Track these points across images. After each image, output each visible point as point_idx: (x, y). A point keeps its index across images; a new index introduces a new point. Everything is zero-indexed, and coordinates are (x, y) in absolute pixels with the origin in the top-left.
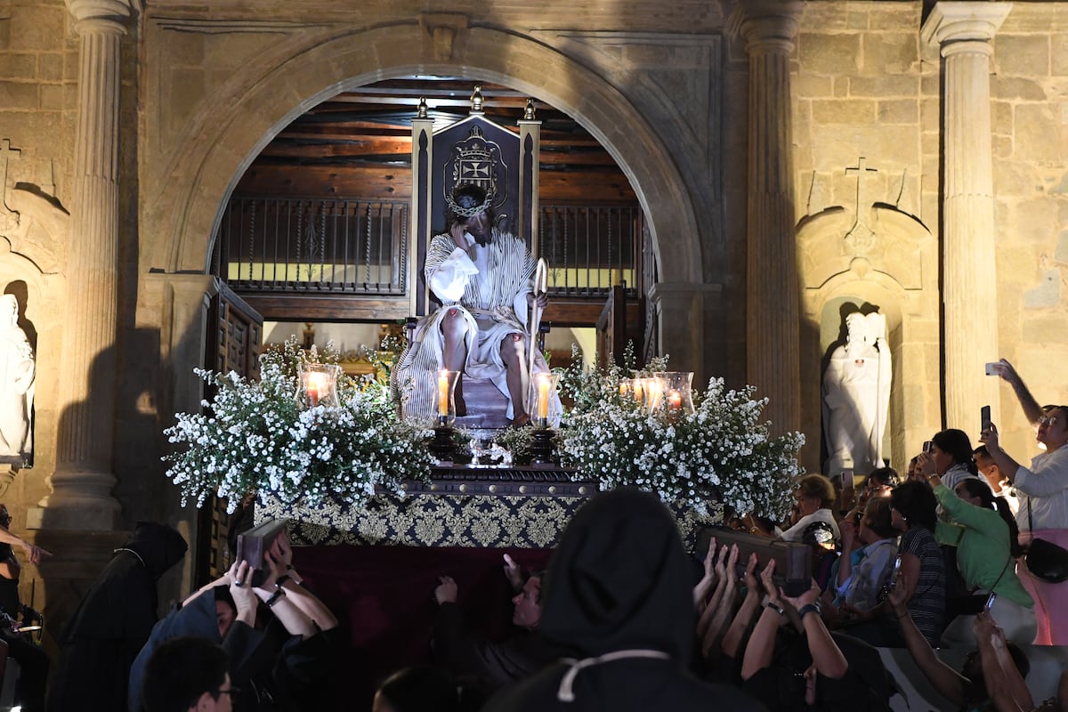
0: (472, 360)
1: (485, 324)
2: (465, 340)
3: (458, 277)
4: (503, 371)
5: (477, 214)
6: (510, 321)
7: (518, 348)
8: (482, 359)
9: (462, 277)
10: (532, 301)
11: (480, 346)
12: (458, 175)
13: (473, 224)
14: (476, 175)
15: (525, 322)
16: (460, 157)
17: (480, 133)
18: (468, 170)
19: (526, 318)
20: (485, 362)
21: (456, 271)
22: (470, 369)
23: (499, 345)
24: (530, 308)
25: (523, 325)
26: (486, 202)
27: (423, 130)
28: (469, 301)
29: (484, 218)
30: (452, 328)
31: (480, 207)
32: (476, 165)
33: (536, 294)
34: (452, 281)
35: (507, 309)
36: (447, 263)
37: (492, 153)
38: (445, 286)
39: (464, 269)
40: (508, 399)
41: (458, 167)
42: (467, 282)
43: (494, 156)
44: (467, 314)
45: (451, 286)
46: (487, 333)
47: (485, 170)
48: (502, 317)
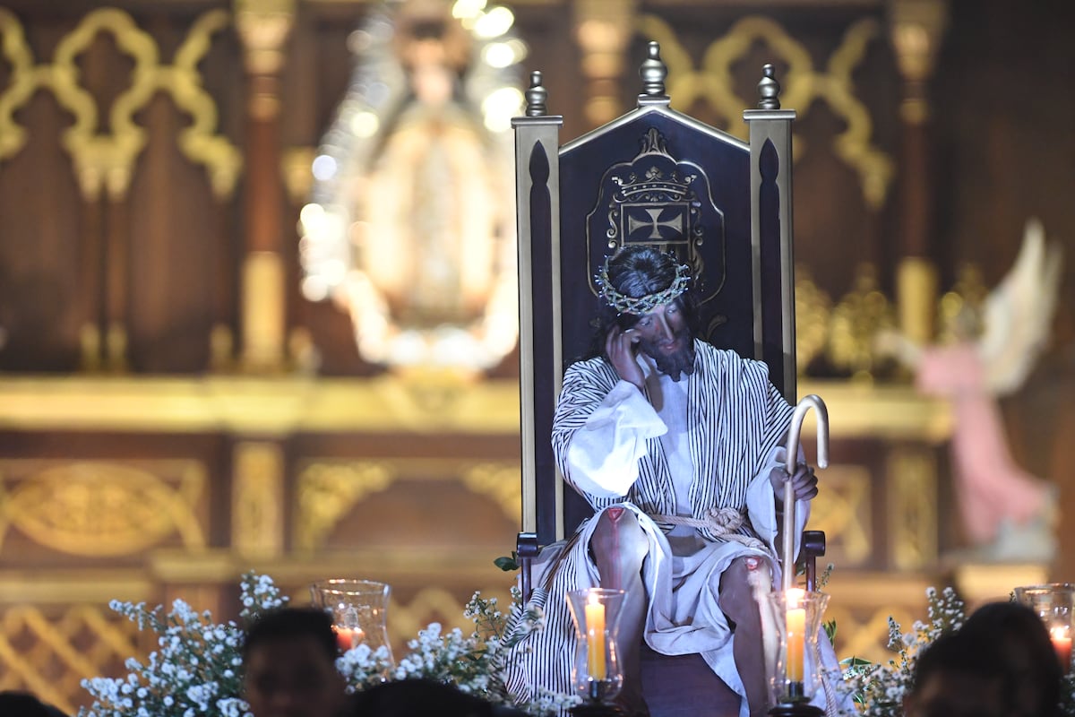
0: (658, 618)
1: (684, 545)
2: (642, 572)
3: (623, 441)
4: (727, 639)
5: (659, 309)
6: (739, 536)
7: (755, 583)
8: (680, 617)
9: (630, 443)
10: (783, 485)
11: (675, 590)
12: (618, 237)
13: (651, 330)
14: (656, 234)
15: (771, 536)
16: (621, 197)
17: (663, 144)
18: (638, 224)
19: (773, 524)
20: (689, 621)
21: (619, 427)
22: (654, 637)
23: (716, 584)
24: (779, 506)
25: (767, 544)
26: (676, 282)
27: (538, 143)
28: (649, 495)
29: (675, 317)
30: (615, 547)
31: (665, 294)
32: (655, 214)
33: (790, 470)
34: (610, 451)
35: (732, 513)
36: (601, 414)
37: (690, 186)
38: (597, 462)
39: (638, 424)
40: (739, 698)
41: (617, 220)
42: (643, 451)
43: (696, 190)
44: (645, 521)
45: (610, 460)
46: (688, 563)
47: (676, 224)
48: (721, 529)
